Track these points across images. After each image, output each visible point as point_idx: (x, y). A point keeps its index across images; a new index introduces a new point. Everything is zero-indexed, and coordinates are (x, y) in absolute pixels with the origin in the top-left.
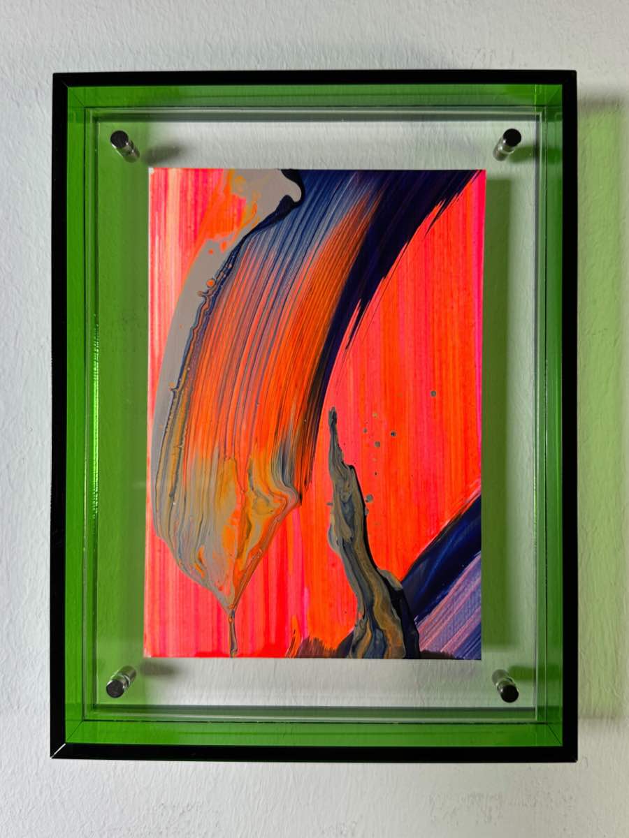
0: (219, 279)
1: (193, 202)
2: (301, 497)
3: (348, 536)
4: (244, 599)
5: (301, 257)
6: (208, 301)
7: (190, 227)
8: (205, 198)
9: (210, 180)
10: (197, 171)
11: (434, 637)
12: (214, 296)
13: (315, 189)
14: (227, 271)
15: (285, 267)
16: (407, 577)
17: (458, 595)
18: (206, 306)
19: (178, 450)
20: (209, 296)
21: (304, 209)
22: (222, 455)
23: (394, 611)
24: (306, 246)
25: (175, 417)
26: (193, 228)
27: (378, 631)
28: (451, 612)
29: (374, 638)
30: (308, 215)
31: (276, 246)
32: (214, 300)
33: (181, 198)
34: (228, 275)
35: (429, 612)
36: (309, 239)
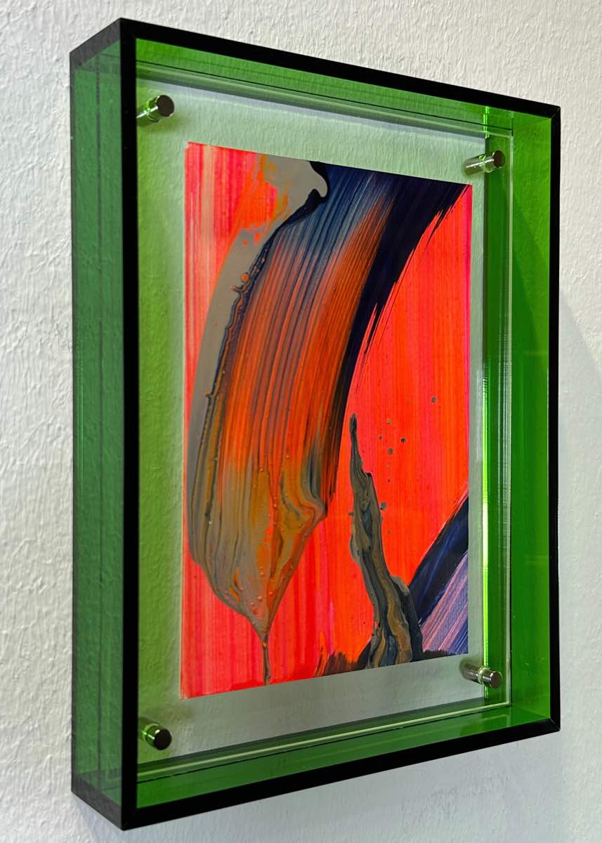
0: (252, 274)
1: (228, 186)
2: (326, 508)
3: (367, 545)
4: (276, 621)
5: (327, 257)
6: (242, 296)
7: (225, 214)
8: (239, 183)
9: (244, 163)
10: (231, 151)
11: (433, 637)
12: (247, 293)
13: (338, 186)
14: (259, 266)
15: (313, 265)
16: (413, 581)
17: (452, 593)
18: (240, 303)
19: (213, 463)
20: (244, 291)
21: (329, 206)
22: (256, 467)
23: (404, 616)
24: (332, 245)
25: (210, 427)
26: (227, 215)
27: (390, 637)
28: (446, 611)
29: (388, 645)
30: (333, 212)
31: (305, 243)
32: (248, 297)
33: (216, 179)
34: (261, 270)
35: (430, 613)
36: (334, 238)
